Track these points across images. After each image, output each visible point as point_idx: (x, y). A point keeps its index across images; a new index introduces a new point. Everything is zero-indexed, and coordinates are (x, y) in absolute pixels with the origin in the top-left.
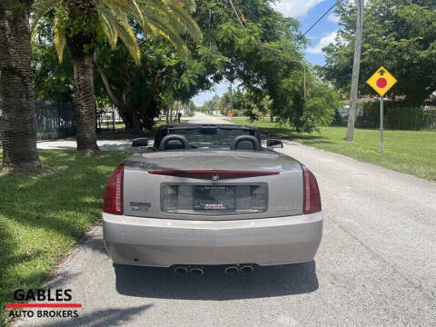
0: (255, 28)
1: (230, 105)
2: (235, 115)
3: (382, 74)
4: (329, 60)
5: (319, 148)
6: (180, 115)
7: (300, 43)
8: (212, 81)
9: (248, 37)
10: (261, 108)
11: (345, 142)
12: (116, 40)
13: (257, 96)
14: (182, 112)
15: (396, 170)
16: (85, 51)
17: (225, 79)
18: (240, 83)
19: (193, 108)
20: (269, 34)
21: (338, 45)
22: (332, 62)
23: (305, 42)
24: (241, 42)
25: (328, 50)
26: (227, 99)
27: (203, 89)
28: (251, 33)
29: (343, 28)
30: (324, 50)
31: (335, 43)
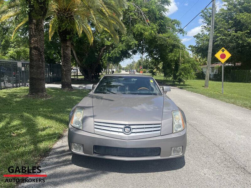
0: (155, 26)
1: (141, 67)
2: (144, 72)
3: (223, 52)
4: (198, 43)
5: (188, 91)
6: (113, 72)
7: (181, 33)
8: (131, 53)
9: (150, 31)
10: (158, 69)
11: (203, 88)
12: (81, 32)
13: (156, 62)
14: (114, 70)
15: (227, 102)
16: (68, 38)
17: (138, 53)
18: (147, 55)
19: (121, 68)
20: (162, 29)
21: (203, 34)
22: (199, 43)
23: (183, 32)
24: (147, 33)
25: (197, 37)
26: (140, 63)
27: (127, 57)
28: (152, 29)
29: (206, 25)
30: (195, 37)
31: (201, 33)
